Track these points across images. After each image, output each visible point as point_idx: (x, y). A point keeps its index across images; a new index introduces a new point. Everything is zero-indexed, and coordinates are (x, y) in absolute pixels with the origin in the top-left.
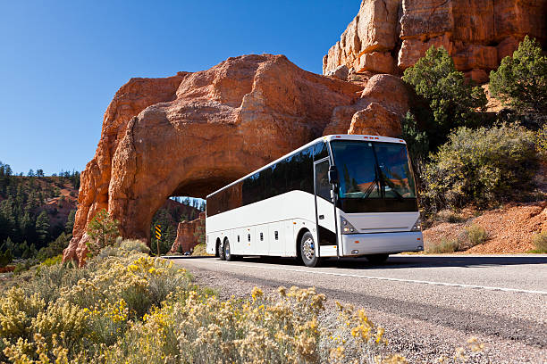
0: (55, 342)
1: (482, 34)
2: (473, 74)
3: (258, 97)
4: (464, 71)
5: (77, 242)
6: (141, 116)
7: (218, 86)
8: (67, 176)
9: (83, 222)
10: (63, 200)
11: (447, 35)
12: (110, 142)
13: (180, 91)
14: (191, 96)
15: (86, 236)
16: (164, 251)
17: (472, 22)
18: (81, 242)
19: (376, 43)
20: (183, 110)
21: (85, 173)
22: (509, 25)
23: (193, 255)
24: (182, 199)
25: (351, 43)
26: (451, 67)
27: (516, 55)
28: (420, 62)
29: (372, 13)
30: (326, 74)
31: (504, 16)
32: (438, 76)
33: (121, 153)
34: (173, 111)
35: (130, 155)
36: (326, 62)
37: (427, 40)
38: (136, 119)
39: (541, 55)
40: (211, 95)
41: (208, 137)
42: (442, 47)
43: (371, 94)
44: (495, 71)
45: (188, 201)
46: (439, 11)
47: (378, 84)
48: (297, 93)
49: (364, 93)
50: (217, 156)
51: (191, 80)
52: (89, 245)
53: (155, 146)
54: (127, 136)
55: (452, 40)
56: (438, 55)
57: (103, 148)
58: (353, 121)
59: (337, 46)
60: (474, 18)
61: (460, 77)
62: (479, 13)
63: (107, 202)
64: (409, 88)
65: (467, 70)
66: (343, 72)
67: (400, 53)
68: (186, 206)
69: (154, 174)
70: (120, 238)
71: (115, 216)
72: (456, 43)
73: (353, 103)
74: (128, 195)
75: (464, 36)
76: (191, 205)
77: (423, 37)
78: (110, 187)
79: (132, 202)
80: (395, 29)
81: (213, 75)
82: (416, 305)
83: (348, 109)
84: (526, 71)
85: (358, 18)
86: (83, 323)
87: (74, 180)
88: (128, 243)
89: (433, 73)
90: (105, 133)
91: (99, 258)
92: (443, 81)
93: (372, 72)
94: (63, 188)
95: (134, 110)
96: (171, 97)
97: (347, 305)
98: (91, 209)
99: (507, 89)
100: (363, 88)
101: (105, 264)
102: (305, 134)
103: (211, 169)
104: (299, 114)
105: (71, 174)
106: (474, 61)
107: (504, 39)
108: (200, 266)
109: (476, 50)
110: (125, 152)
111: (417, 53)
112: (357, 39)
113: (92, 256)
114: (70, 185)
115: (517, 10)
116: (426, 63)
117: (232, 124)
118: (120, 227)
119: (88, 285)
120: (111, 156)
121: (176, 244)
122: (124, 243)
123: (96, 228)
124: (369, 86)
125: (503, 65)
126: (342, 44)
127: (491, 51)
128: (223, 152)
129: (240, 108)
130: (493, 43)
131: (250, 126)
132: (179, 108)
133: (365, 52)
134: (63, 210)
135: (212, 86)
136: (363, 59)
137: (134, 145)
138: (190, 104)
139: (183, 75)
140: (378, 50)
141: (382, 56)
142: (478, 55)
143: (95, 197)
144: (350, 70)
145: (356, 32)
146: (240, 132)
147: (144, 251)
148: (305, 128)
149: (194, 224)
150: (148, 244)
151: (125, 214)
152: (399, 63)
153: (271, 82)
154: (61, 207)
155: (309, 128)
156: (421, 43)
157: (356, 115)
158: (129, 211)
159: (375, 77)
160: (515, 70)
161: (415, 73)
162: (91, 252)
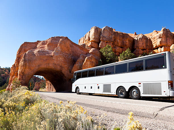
0: (10, 110)
1: (120, 45)
2: (117, 54)
3: (59, 49)
4: (114, 52)
5: (10, 86)
6: (27, 53)
7: (48, 45)
8: (7, 68)
9: (11, 81)
10: (6, 75)
11: (112, 43)
12: (18, 60)
13: (38, 46)
14: (41, 48)
15: (12, 84)
16: (32, 90)
17: (118, 41)
18: (11, 86)
19: (94, 40)
20: (38, 52)
21: (12, 68)
22: (125, 44)
23: (39, 91)
24: (37, 76)
25: (87, 38)
26: (112, 51)
27: (126, 51)
28: (105, 48)
29: (94, 31)
30: (79, 45)
31: (125, 42)
32: (109, 52)
33: (21, 63)
34: (36, 51)
35: (24, 63)
36: (79, 41)
37: (107, 43)
38: (26, 53)
39: (131, 53)
40: (46, 47)
41: (44, 59)
42: (110, 45)
43: (91, 53)
44: (121, 54)
45: (38, 77)
46: (110, 36)
47: (93, 50)
48: (70, 48)
49: (90, 52)
50: (47, 65)
51: (41, 43)
52: (13, 87)
53: (31, 61)
54: (23, 58)
55: (113, 44)
56: (109, 47)
57: (17, 61)
58: (86, 59)
59: (83, 38)
60: (118, 40)
61: (113, 54)
62: (119, 39)
63: (17, 75)
64: (101, 53)
65: (115, 52)
66: (84, 45)
67: (100, 44)
68: (38, 78)
69: (30, 69)
70: (21, 85)
71: (19, 80)
72: (114, 45)
73: (86, 54)
74: (23, 74)
75: (116, 44)
76: (39, 78)
77: (106, 42)
78: (18, 72)
79: (24, 76)
80: (99, 38)
81: (47, 42)
82: (97, 106)
83: (85, 56)
84: (127, 55)
85: (90, 32)
86: (15, 105)
87: (9, 69)
88: (23, 87)
89: (107, 51)
90: (17, 57)
91: (15, 90)
92: (109, 54)
93: (92, 47)
94: (6, 71)
95: (25, 51)
96: (36, 48)
97: (79, 106)
98: (13, 77)
99: (123, 58)
100: (90, 51)
101: (17, 92)
102: (71, 60)
103: (45, 68)
104: (70, 54)
105: (8, 68)
106: (117, 50)
107: (124, 47)
108: (42, 94)
109: (118, 48)
110: (23, 63)
111: (104, 45)
112: (89, 37)
113: (13, 90)
114: (7, 71)
115: (127, 41)
116: (106, 48)
117: (51, 56)
118: (21, 82)
119: (15, 97)
120: (19, 63)
121: (35, 88)
122: (22, 87)
123: (15, 82)
124: (91, 51)
125: (123, 53)
126: (85, 38)
127: (121, 49)
128: (49, 64)
129: (54, 52)
130: (122, 47)
131: (57, 57)
132: (37, 51)
133: (91, 41)
134: (6, 77)
135: (46, 45)
136: (90, 43)
137: (25, 61)
138: (40, 50)
139: (38, 42)
140: (94, 42)
141: (95, 44)
142: (118, 49)
143: (14, 74)
144: (86, 45)
145: (89, 35)
146: (54, 58)
147: (27, 89)
148: (72, 58)
149: (40, 83)
150: (28, 87)
151: (22, 79)
152: (99, 47)
153: (63, 44)
154: (5, 76)
155: (73, 58)
156: (105, 43)
157: (87, 58)
158: (23, 78)
159: (93, 49)
160: (125, 55)
161: (103, 50)
162: (13, 89)
